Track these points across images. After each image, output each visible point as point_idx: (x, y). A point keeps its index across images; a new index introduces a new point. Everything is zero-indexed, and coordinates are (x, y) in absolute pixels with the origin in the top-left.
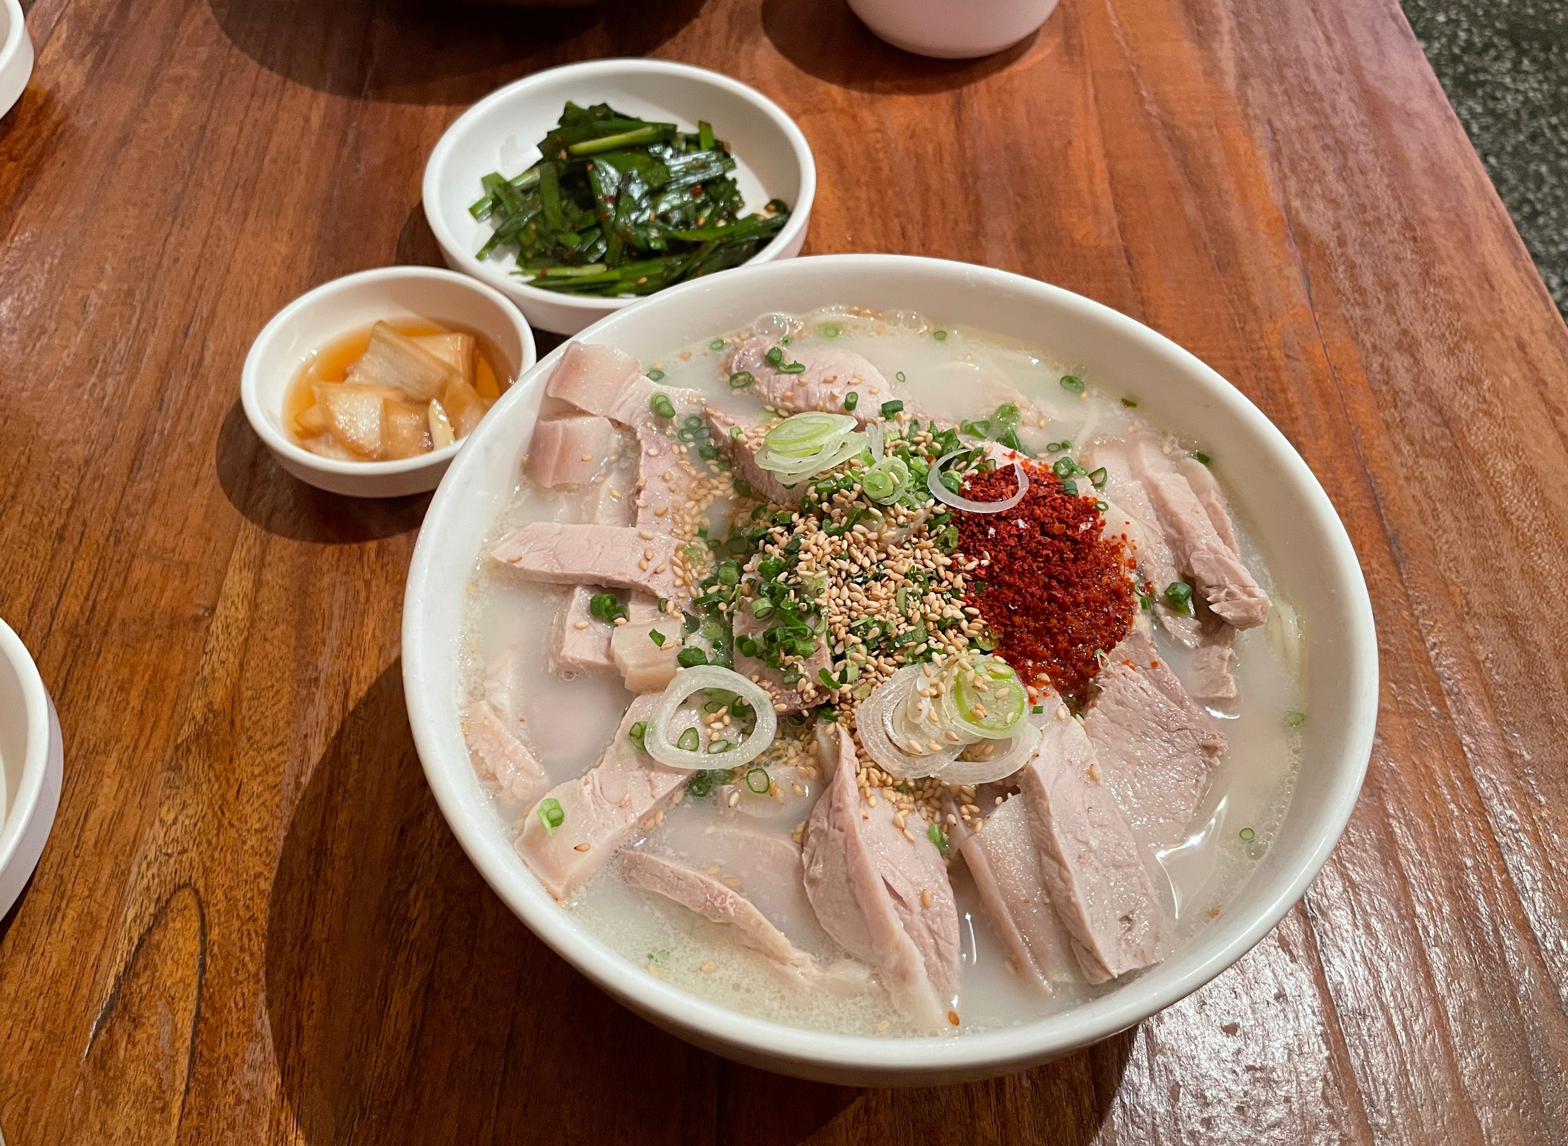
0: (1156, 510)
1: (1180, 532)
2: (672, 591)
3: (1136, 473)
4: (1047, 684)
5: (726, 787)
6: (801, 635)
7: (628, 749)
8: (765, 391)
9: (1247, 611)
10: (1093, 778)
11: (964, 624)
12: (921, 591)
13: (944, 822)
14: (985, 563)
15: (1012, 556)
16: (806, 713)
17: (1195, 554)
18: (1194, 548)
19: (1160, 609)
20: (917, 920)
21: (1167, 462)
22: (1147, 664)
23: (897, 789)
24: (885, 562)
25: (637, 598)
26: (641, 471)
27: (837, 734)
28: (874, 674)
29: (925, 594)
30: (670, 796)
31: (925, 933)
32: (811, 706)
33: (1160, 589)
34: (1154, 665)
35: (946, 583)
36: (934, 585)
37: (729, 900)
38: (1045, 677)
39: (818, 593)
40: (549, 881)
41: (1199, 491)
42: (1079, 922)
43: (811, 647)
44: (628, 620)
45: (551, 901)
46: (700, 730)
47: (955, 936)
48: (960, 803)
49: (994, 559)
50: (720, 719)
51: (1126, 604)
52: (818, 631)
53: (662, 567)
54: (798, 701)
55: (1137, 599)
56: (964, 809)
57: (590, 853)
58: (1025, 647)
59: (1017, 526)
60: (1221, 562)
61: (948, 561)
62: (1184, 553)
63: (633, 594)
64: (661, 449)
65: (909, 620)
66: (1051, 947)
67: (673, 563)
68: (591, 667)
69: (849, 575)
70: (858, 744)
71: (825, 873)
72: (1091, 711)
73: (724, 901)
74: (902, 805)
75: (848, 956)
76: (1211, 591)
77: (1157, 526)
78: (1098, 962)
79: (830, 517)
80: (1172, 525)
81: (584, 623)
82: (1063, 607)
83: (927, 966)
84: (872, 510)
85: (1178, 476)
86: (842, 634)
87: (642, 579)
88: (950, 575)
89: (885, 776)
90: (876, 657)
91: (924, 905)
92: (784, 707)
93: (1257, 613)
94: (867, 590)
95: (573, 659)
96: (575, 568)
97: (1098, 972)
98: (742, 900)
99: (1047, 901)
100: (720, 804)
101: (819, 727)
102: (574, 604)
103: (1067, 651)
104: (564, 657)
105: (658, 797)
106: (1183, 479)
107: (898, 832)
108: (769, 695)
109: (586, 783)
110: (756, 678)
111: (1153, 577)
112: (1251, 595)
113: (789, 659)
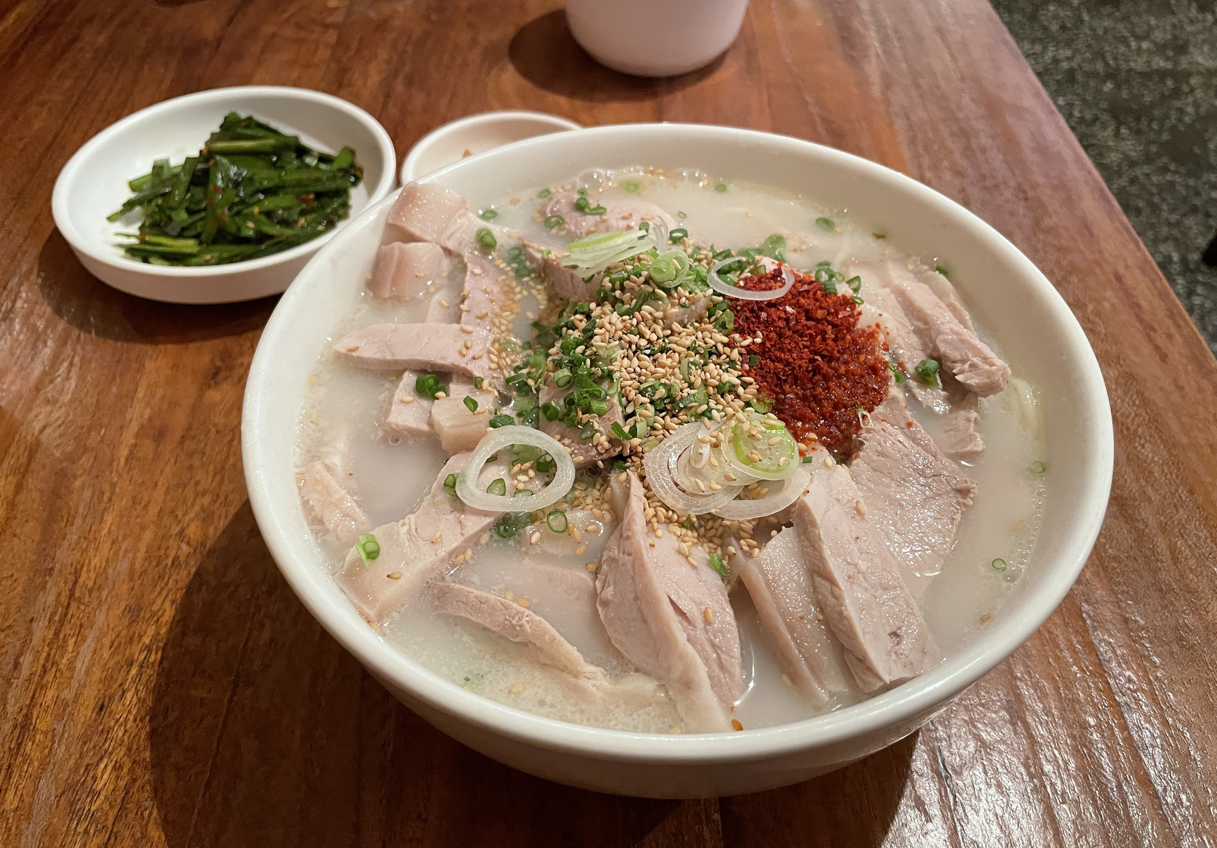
0: (904, 309)
1: (926, 323)
2: (488, 373)
3: (886, 283)
4: (815, 440)
5: (529, 529)
6: (595, 396)
7: (442, 497)
8: (573, 228)
9: (989, 377)
10: (859, 512)
11: (741, 390)
12: (702, 361)
13: (725, 553)
14: (758, 340)
15: (780, 336)
16: (600, 463)
17: (941, 337)
18: (939, 333)
19: (912, 384)
20: (700, 635)
21: (911, 276)
22: (903, 425)
23: (682, 525)
24: (671, 338)
25: (458, 381)
26: (466, 284)
27: (628, 480)
28: (662, 432)
29: (706, 364)
30: (477, 536)
31: (708, 648)
32: (605, 456)
33: (910, 367)
34: (909, 425)
35: (724, 356)
36: (714, 358)
37: (525, 619)
38: (813, 436)
39: (611, 361)
40: (363, 606)
41: (941, 295)
42: (851, 634)
43: (604, 406)
44: (448, 395)
45: (364, 624)
46: (508, 482)
47: (736, 650)
48: (739, 538)
49: (766, 338)
50: (525, 472)
51: (882, 377)
52: (611, 392)
53: (480, 354)
54: (594, 452)
55: (891, 373)
56: (742, 542)
57: (402, 581)
58: (795, 411)
59: (785, 311)
60: (963, 341)
61: (726, 340)
62: (930, 338)
63: (454, 377)
64: (484, 271)
65: (691, 386)
66: (826, 659)
67: (489, 352)
68: (414, 433)
69: (638, 348)
70: (647, 488)
71: (615, 595)
72: (855, 462)
73: (520, 619)
74: (686, 539)
75: (637, 670)
76: (956, 365)
77: (906, 321)
78: (870, 670)
79: (623, 302)
80: (919, 319)
81: (409, 398)
82: (826, 378)
83: (711, 678)
84: (657, 290)
85: (921, 284)
86: (632, 395)
87: (462, 363)
88: (727, 350)
89: (670, 513)
90: (663, 418)
91: (707, 622)
92: (581, 458)
93: (998, 377)
94: (654, 361)
95: (397, 426)
96: (404, 354)
97: (871, 679)
98: (538, 618)
99: (821, 617)
100: (523, 542)
101: (613, 477)
102: (401, 384)
103: (832, 415)
104: (389, 424)
105: (466, 535)
106: (926, 286)
107: (682, 560)
108: (569, 450)
109: (404, 524)
110: (558, 437)
111: (905, 359)
112: (992, 365)
113: (585, 417)
